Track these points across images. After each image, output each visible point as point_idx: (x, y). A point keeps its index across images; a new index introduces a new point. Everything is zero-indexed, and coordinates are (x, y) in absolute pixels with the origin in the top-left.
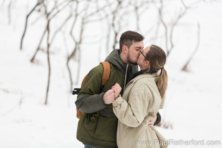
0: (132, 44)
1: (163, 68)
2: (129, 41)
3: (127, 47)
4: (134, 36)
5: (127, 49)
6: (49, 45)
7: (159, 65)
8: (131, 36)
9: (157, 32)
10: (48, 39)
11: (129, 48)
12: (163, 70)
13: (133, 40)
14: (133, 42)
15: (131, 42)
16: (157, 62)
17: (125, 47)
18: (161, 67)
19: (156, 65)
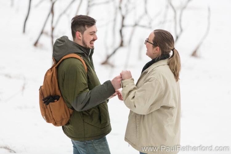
0: (85, 30)
1: (174, 48)
2: (82, 28)
3: (80, 33)
4: (86, 22)
5: (81, 35)
6: (53, 29)
7: (169, 47)
8: (83, 22)
9: (165, 16)
10: (52, 22)
11: (82, 34)
12: (174, 50)
13: (86, 26)
14: (86, 28)
15: (84, 27)
16: (167, 45)
17: (79, 33)
18: (172, 48)
19: (166, 48)
